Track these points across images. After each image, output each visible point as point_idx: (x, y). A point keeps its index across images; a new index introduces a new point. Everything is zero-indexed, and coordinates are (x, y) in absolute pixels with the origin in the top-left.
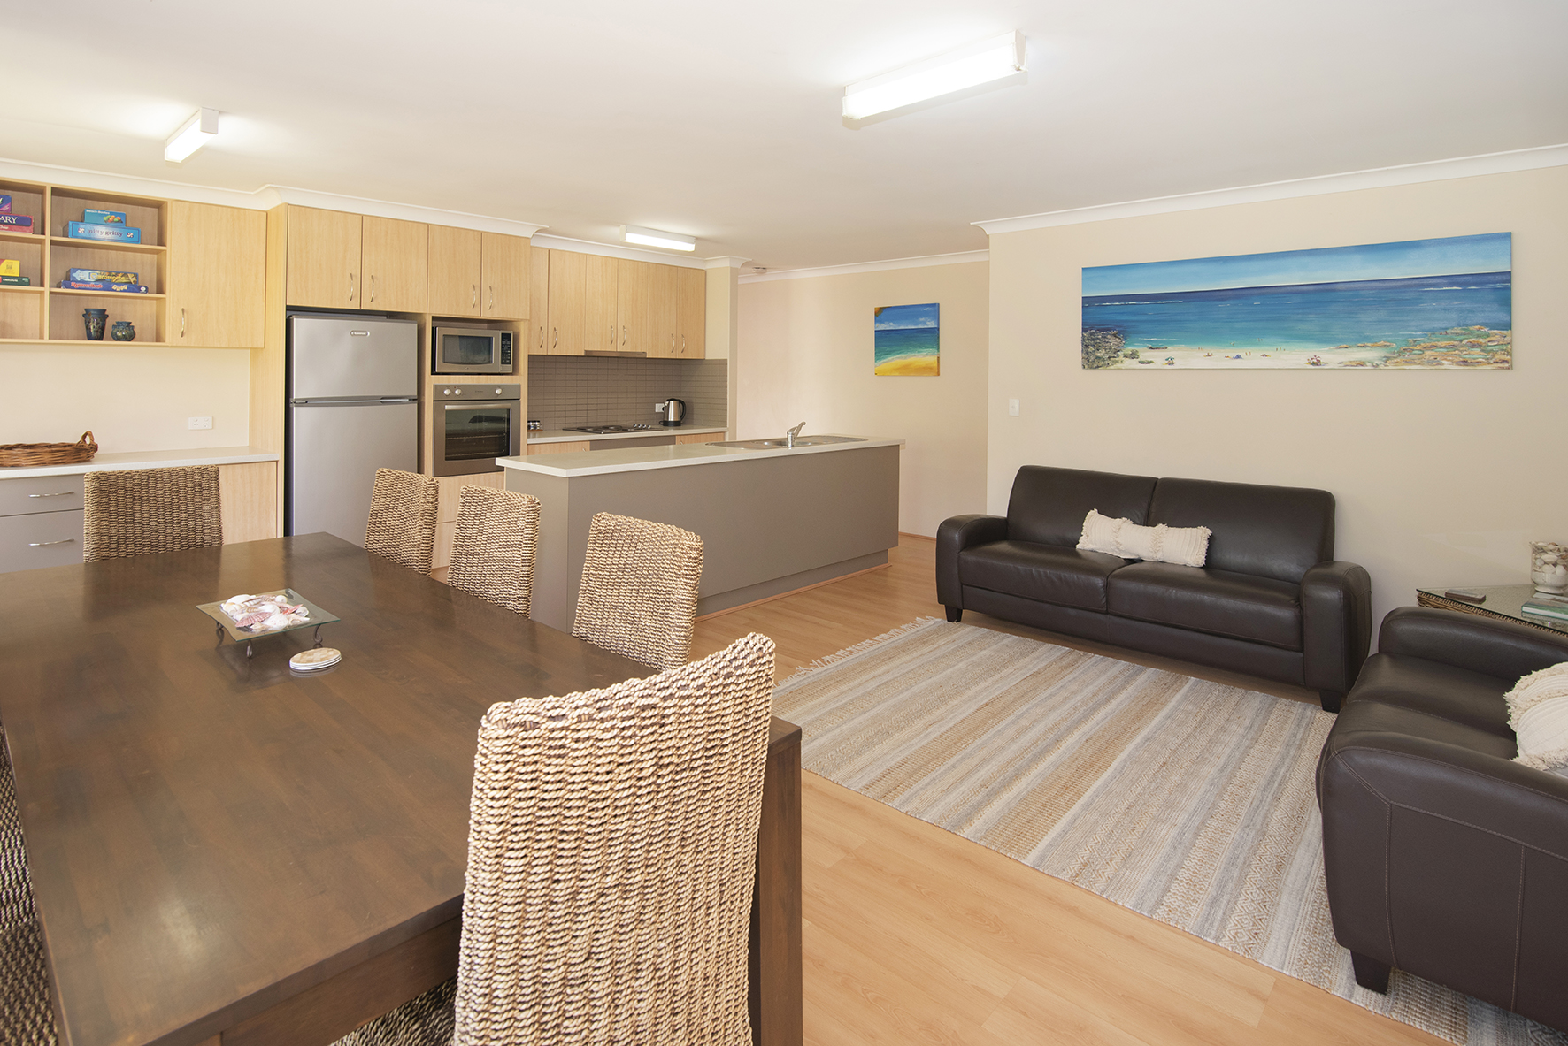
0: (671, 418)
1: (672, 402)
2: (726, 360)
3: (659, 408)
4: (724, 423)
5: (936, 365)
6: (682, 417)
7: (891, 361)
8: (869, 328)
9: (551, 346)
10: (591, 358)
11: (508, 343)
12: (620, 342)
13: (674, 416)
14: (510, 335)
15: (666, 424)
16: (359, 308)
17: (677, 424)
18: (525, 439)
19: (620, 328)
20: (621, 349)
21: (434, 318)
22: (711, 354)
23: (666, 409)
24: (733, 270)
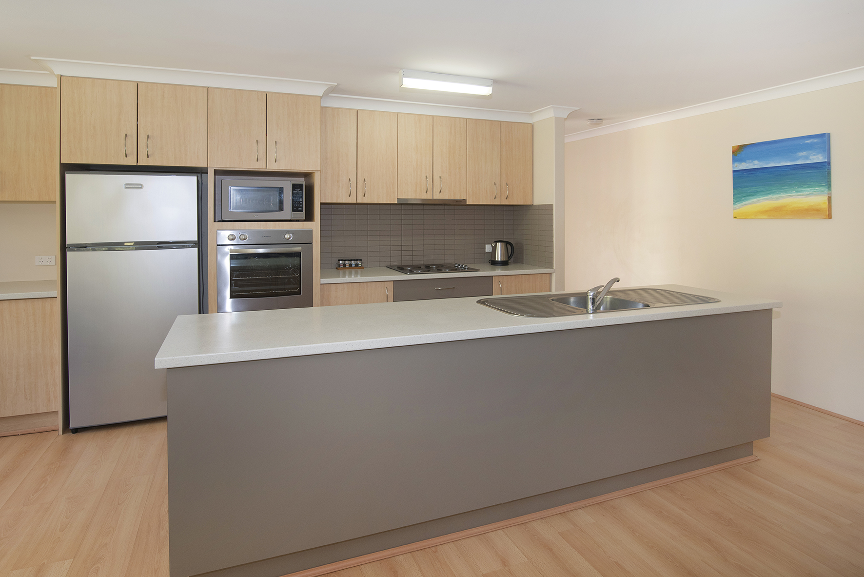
0: (499, 257)
1: (499, 244)
2: (552, 205)
3: (488, 248)
4: (550, 265)
5: (826, 206)
6: (509, 258)
7: (755, 203)
8: (726, 167)
9: (360, 195)
10: (403, 205)
11: (300, 192)
12: (437, 191)
13: (501, 256)
14: (302, 185)
15: (494, 263)
16: (136, 164)
17: (504, 263)
18: (318, 279)
19: (436, 178)
20: (437, 196)
21: (217, 172)
22: (538, 201)
23: (494, 249)
24: (557, 119)
